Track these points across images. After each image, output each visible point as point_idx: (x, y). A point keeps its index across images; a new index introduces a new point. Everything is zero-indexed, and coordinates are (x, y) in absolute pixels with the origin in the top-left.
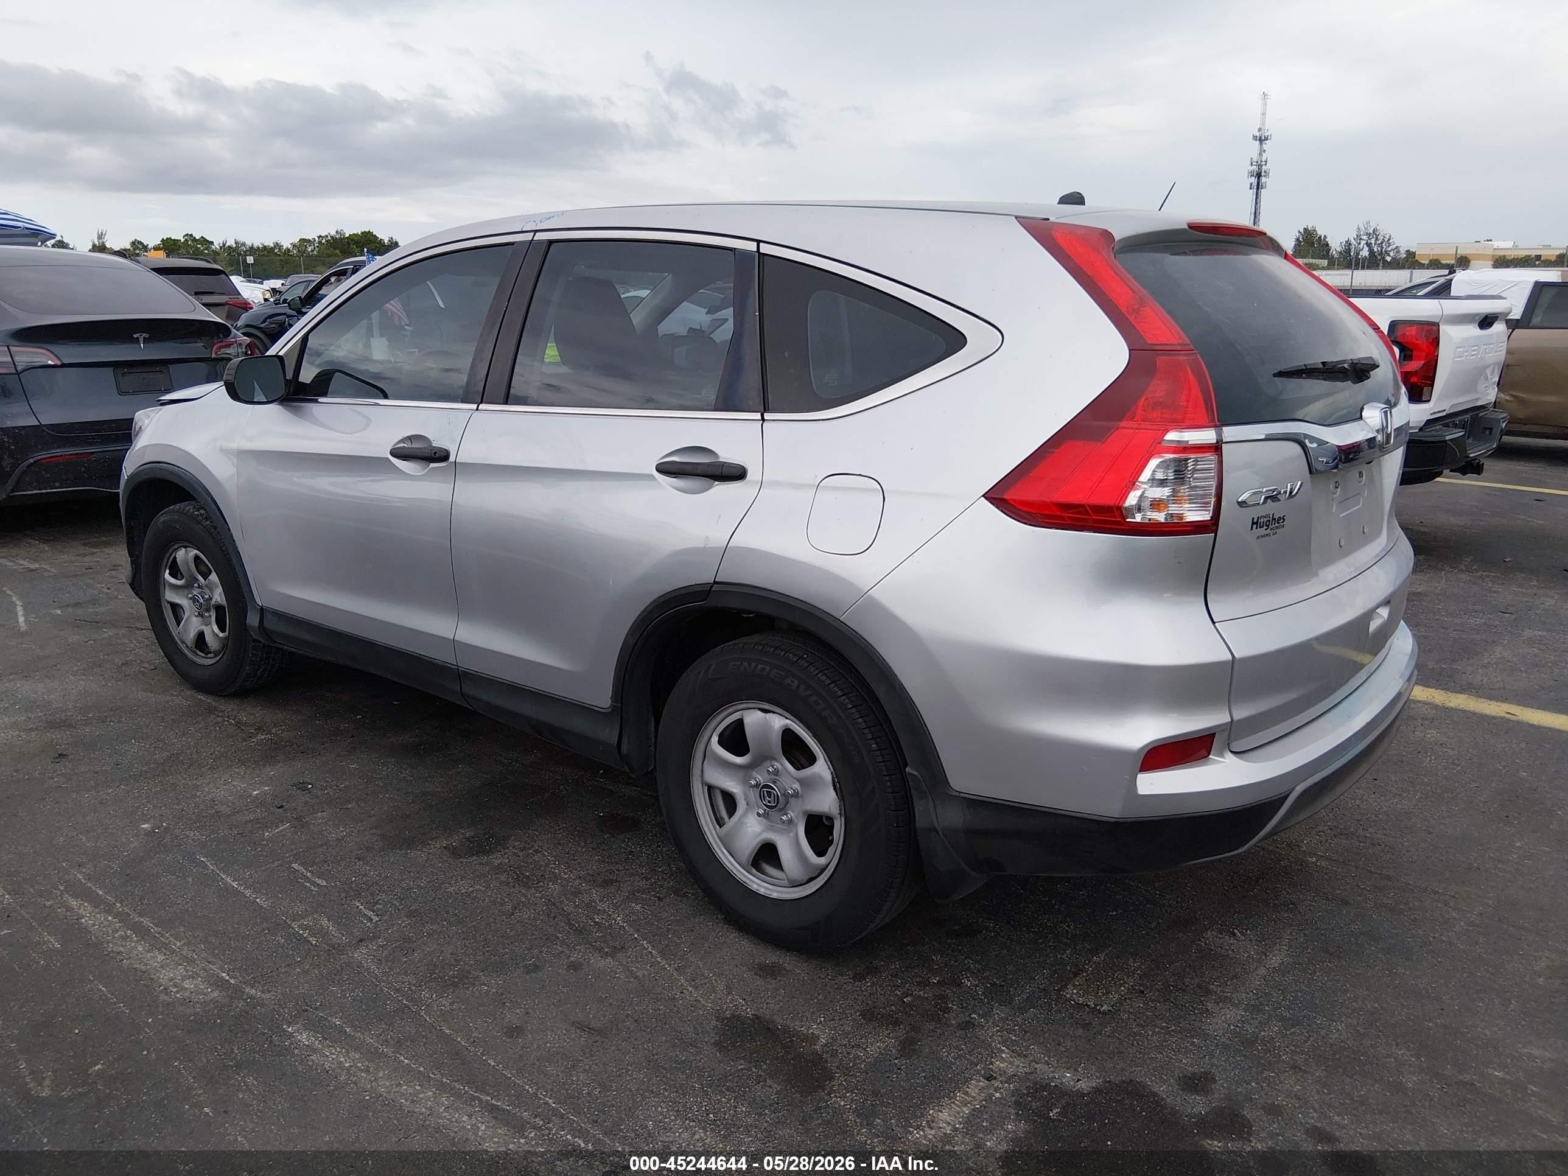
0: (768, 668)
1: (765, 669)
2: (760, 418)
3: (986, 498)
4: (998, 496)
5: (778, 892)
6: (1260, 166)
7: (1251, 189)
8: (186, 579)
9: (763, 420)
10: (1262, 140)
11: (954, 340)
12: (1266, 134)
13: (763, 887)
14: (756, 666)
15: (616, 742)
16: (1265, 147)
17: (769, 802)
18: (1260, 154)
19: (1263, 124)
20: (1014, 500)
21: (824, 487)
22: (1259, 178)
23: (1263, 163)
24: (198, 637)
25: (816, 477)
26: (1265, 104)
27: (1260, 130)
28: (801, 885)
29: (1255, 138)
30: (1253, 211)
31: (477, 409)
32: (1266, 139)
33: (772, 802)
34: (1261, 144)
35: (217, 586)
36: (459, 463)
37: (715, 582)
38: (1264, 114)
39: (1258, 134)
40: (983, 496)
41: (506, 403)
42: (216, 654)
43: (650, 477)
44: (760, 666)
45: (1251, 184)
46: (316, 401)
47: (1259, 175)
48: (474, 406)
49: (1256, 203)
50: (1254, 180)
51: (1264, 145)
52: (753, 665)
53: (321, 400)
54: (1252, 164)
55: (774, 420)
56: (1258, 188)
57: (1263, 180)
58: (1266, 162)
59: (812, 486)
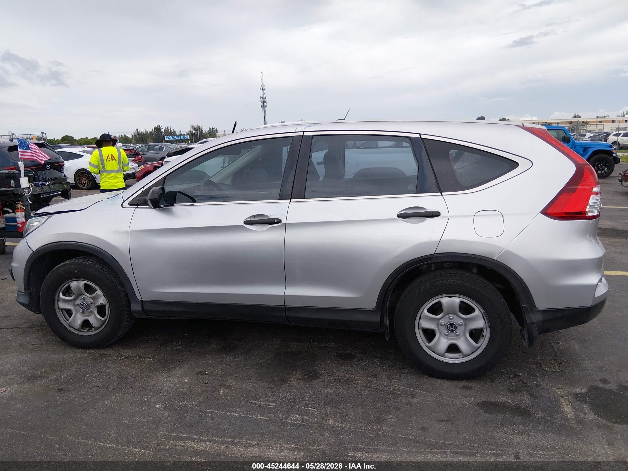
0: (456, 281)
1: (455, 281)
2: (440, 194)
3: (541, 213)
4: (546, 212)
5: (457, 361)
6: (264, 99)
7: (262, 107)
8: (75, 295)
9: (442, 195)
10: (263, 89)
11: (514, 165)
12: (264, 87)
13: (450, 360)
14: (450, 282)
15: (380, 321)
16: (264, 92)
17: (452, 329)
18: (263, 95)
19: (263, 84)
20: (550, 213)
21: (477, 216)
22: (264, 103)
23: (265, 98)
24: (83, 322)
25: (473, 212)
26: (262, 76)
27: (262, 86)
28: (469, 355)
29: (260, 89)
30: (264, 116)
31: (290, 202)
32: (264, 89)
33: (453, 329)
34: (263, 91)
35: (101, 296)
36: (287, 223)
37: (435, 254)
38: (263, 80)
39: (261, 87)
40: (540, 213)
41: (304, 198)
42: (97, 329)
43: (396, 219)
44: (452, 281)
45: (261, 106)
46: (173, 206)
47: (264, 102)
48: (289, 201)
49: (264, 113)
50: (262, 104)
51: (264, 91)
52: (449, 281)
53: (175, 204)
54: (261, 98)
55: (447, 195)
56: (264, 107)
57: (265, 104)
58: (265, 97)
59: (471, 216)
